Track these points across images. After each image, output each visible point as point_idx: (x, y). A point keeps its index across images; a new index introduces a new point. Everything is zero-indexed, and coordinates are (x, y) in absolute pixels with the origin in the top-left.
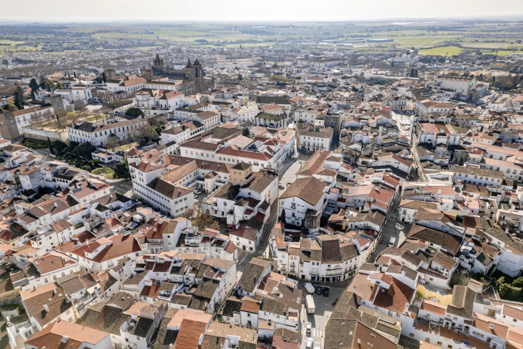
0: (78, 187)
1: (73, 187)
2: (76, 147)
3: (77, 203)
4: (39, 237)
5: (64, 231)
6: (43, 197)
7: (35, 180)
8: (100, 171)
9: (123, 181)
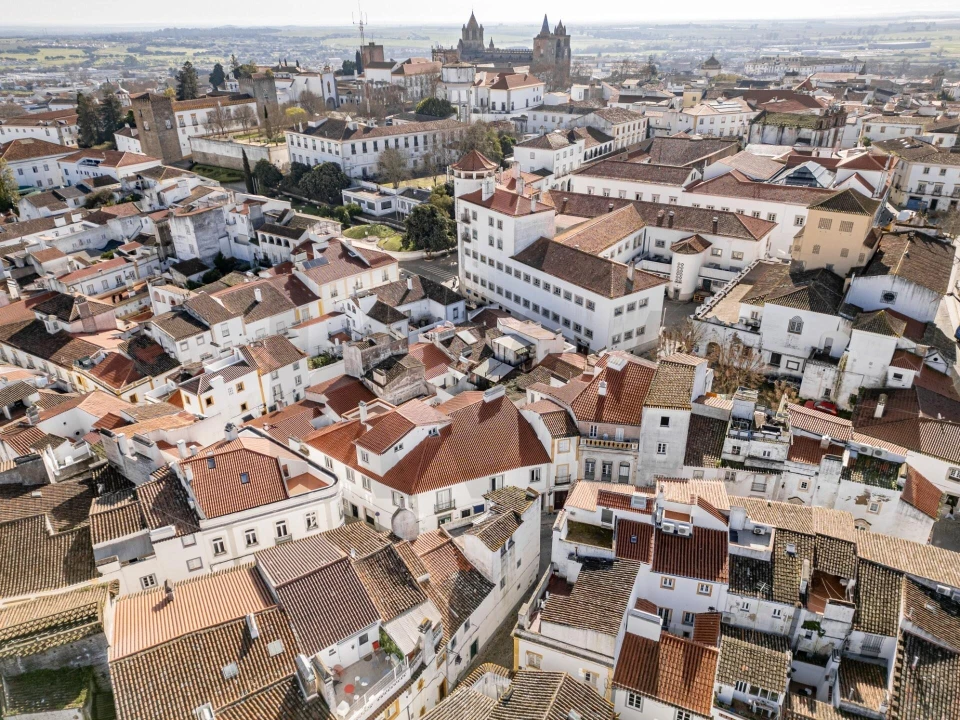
0: (317, 255)
1: (304, 255)
2: (306, 175)
3: (315, 298)
4: (206, 380)
5: (280, 371)
6: (225, 279)
7: (208, 236)
8: (363, 231)
9: (423, 259)
